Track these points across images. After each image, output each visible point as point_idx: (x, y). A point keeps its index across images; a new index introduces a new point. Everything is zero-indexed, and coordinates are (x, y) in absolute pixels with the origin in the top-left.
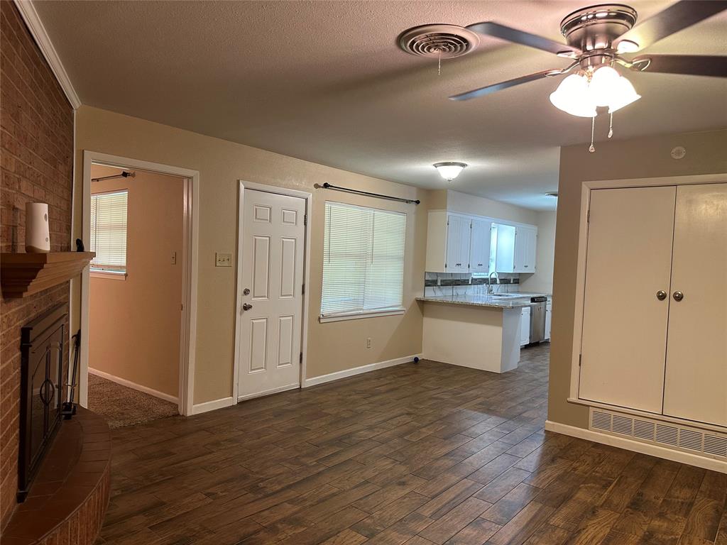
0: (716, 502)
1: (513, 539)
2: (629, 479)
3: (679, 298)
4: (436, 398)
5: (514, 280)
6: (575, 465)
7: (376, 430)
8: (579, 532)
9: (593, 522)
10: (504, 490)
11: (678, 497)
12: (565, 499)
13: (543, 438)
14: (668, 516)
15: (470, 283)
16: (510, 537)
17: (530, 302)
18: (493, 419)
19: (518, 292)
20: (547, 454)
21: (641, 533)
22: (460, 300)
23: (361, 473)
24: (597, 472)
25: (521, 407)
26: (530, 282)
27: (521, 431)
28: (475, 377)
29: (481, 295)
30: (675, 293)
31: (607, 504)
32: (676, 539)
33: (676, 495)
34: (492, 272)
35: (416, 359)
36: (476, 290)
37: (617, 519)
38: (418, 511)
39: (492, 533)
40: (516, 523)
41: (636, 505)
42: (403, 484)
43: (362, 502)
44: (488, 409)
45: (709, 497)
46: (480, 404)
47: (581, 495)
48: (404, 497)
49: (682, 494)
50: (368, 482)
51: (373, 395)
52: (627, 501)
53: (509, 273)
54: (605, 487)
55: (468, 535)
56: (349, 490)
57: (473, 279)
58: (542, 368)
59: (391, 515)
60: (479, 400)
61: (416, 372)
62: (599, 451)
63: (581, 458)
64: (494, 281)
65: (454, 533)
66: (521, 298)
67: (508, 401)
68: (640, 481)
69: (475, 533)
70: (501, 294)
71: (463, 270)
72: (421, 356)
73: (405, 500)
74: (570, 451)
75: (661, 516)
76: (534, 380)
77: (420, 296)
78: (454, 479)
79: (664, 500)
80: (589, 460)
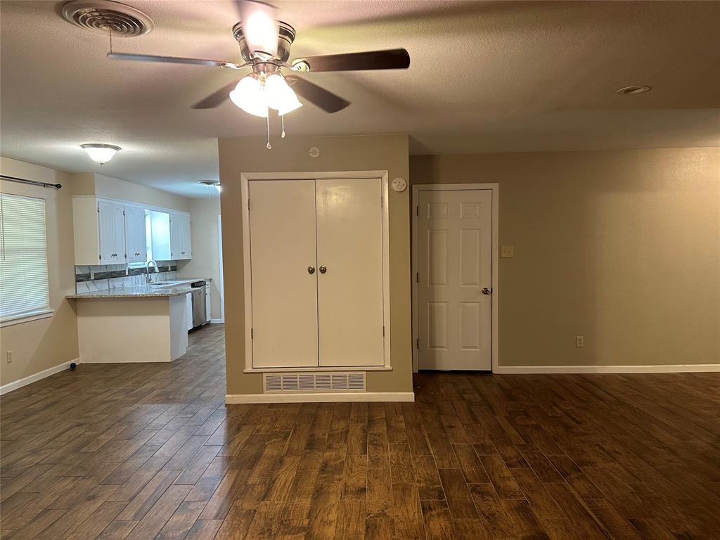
0: (362, 424)
1: (220, 508)
2: (301, 427)
3: (323, 271)
4: (108, 401)
5: (171, 267)
6: (258, 427)
7: (42, 452)
8: (274, 482)
9: (281, 470)
10: (201, 469)
11: (338, 430)
12: (256, 459)
13: (225, 412)
14: (334, 446)
15: (127, 274)
16: (217, 508)
17: (190, 287)
18: (174, 407)
19: (177, 279)
20: (232, 425)
21: (319, 466)
22: (118, 293)
23: (37, 503)
24: (277, 428)
25: (198, 389)
26: (187, 268)
27: (204, 411)
28: (145, 371)
29: (140, 285)
30: (321, 268)
31: (290, 452)
32: (343, 461)
33: (336, 428)
34: (150, 261)
35: (73, 366)
36: (134, 281)
37: (300, 461)
38: (119, 518)
39: (199, 512)
40: (219, 494)
41: (311, 445)
42: (92, 498)
43: (47, 532)
44: (166, 398)
45: (357, 422)
46: (157, 396)
47: (269, 451)
48: (98, 510)
49: (340, 426)
50: (49, 510)
51: (27, 416)
52: (304, 444)
53: (166, 261)
54: (285, 439)
55: (177, 521)
56: (25, 526)
57: (129, 270)
58: (210, 348)
59: (88, 533)
60: (155, 393)
61: (75, 380)
62: (275, 410)
63: (262, 420)
64: (152, 270)
65: (163, 525)
66: (182, 284)
67: (185, 386)
68: (309, 425)
69: (183, 518)
70: (160, 282)
71: (119, 261)
72: (78, 361)
73: (100, 513)
74: (251, 416)
75: (330, 447)
76: (205, 362)
77: (71, 293)
78: (148, 475)
79: (329, 435)
80: (268, 419)
